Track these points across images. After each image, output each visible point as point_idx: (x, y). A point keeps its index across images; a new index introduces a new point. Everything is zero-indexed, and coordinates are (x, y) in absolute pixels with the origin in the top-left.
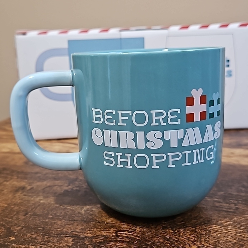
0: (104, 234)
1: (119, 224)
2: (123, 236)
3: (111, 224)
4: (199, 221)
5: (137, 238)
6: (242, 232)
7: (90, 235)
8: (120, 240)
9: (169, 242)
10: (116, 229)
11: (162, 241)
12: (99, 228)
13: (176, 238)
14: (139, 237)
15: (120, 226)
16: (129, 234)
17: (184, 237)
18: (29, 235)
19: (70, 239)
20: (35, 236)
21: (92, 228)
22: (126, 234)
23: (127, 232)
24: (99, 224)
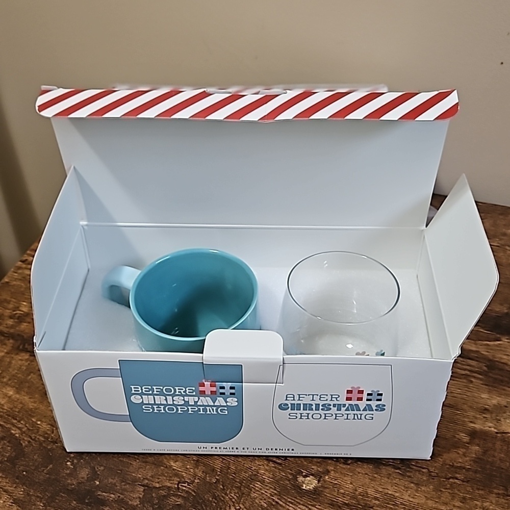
0: (169, 485)
1: (182, 472)
2: (183, 490)
3: (176, 471)
4: (247, 475)
5: (193, 493)
6: (276, 494)
7: (157, 485)
8: (180, 495)
9: (216, 501)
10: (179, 478)
11: (211, 499)
12: (165, 476)
13: (223, 496)
14: (194, 492)
15: (182, 475)
16: (189, 487)
17: (229, 496)
18: (110, 480)
19: (142, 489)
20: (115, 481)
21: (160, 475)
22: (185, 487)
23: (186, 485)
24: (166, 469)
